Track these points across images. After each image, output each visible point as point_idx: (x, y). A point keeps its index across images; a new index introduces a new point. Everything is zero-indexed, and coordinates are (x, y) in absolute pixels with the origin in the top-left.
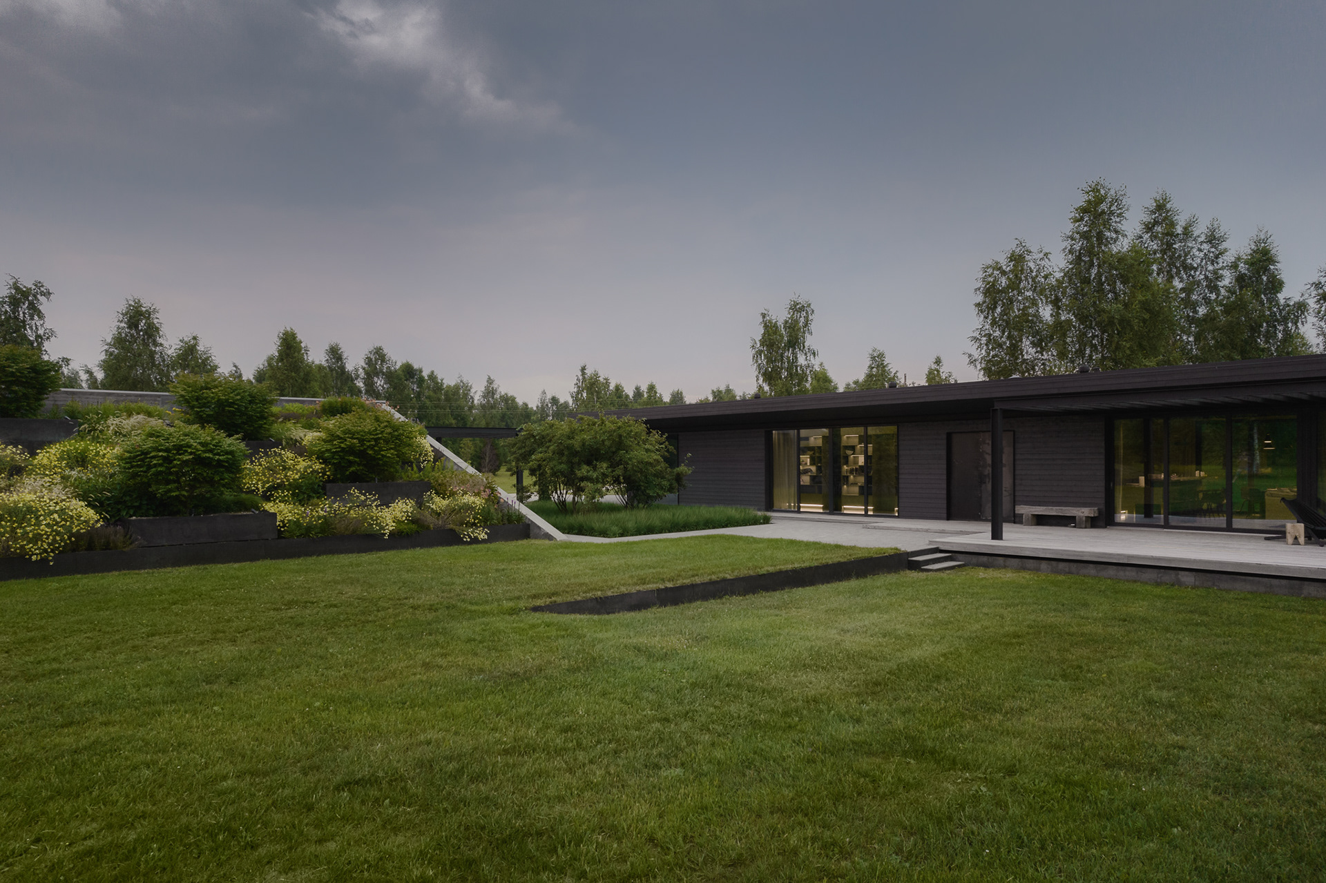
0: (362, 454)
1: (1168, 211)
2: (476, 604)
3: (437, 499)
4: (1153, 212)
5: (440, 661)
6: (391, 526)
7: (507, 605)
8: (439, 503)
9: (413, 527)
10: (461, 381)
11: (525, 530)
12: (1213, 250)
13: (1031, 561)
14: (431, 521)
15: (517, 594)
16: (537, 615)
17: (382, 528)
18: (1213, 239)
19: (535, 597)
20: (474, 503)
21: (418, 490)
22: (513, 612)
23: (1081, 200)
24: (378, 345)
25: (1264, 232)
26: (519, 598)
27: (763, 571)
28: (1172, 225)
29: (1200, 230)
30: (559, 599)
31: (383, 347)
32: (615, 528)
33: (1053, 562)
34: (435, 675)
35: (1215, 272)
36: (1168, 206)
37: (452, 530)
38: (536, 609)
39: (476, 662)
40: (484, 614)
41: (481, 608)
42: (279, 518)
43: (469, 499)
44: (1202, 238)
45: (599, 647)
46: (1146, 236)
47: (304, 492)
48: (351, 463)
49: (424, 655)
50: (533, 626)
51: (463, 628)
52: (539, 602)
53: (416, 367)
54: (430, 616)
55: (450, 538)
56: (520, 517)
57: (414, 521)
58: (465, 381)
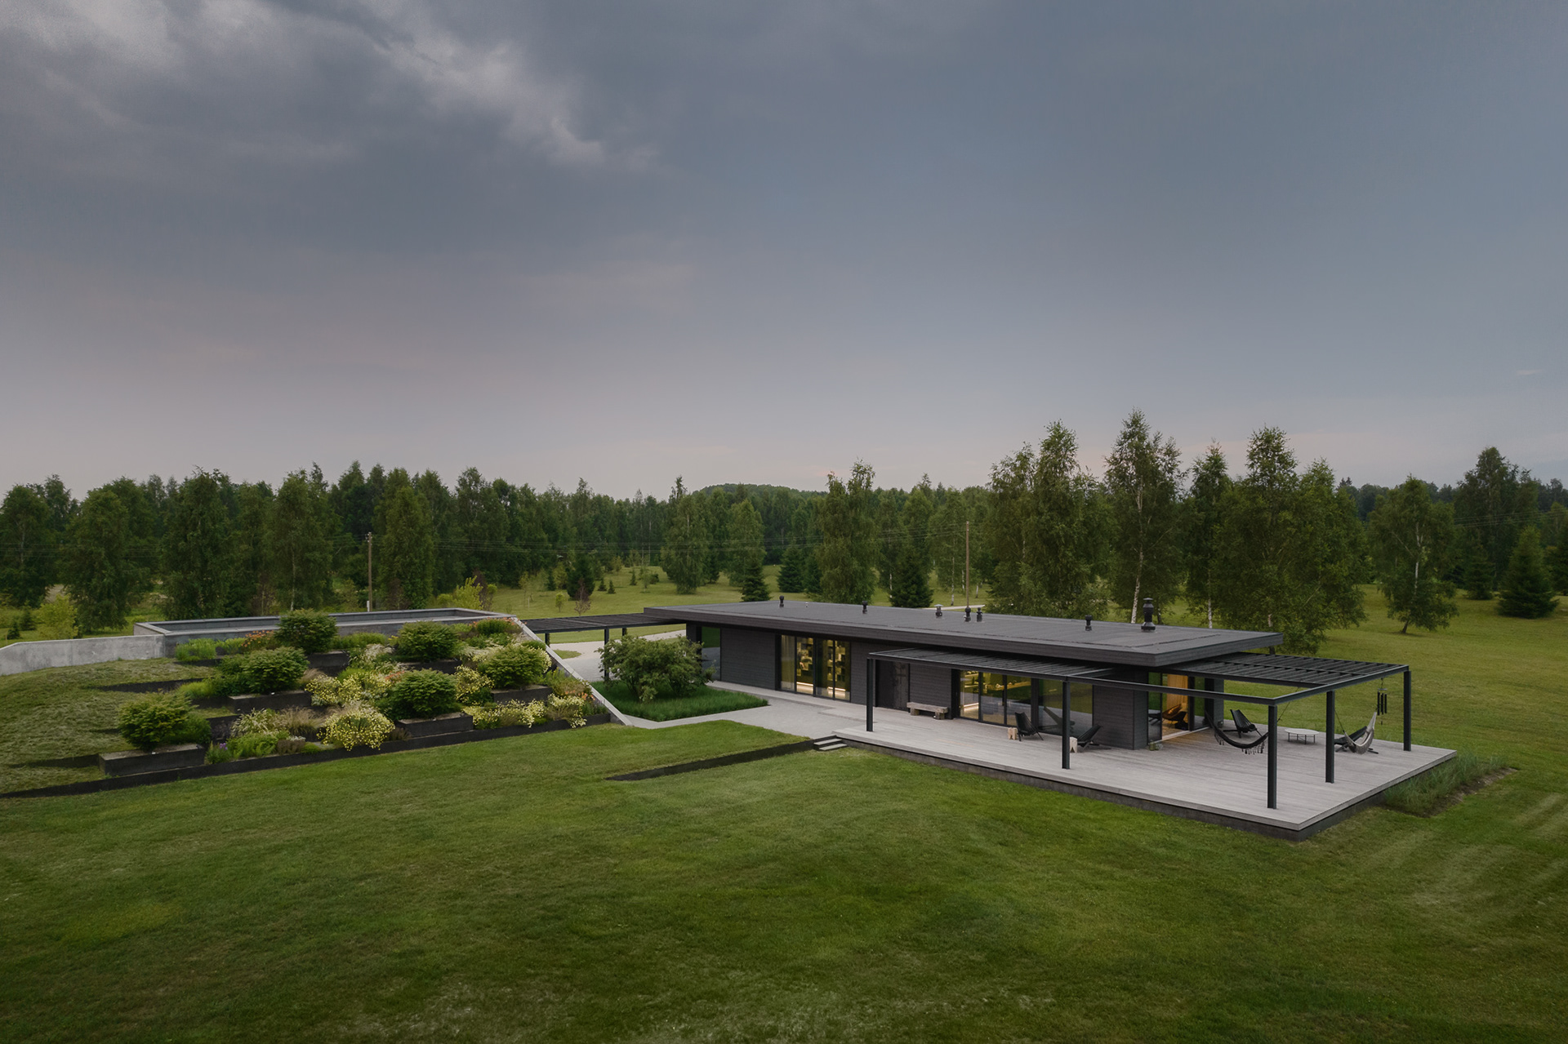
0: (513, 674)
1: (1140, 427)
2: (583, 776)
3: (556, 699)
5: (572, 802)
6: (532, 720)
7: (596, 777)
8: (557, 702)
9: (544, 720)
10: (553, 489)
11: (608, 718)
12: (1171, 461)
13: (875, 746)
14: (553, 715)
15: (600, 770)
16: (608, 782)
17: (528, 722)
19: (608, 772)
20: (578, 702)
21: (543, 695)
22: (598, 780)
24: (471, 466)
26: (601, 773)
27: (721, 756)
28: (1143, 438)
29: (1161, 445)
30: (618, 774)
31: (478, 468)
32: (662, 715)
33: (884, 748)
34: (572, 808)
37: (565, 720)
38: (608, 779)
39: (585, 803)
40: (587, 782)
41: (585, 779)
42: (474, 718)
43: (575, 700)
44: (1164, 452)
45: (630, 797)
47: (481, 698)
48: (507, 680)
49: (566, 801)
50: (606, 788)
51: (579, 789)
52: (610, 776)
53: (509, 483)
54: (565, 782)
55: (564, 725)
56: (605, 709)
57: (546, 716)
58: (557, 488)
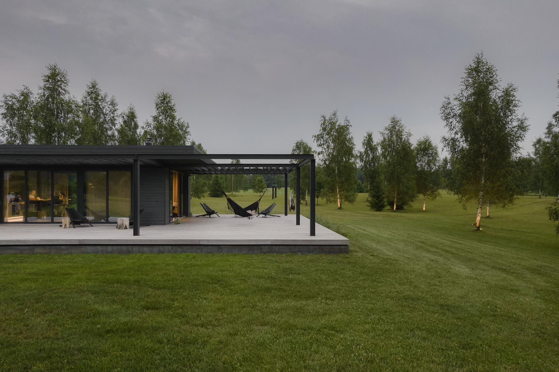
1: (97, 89)
4: (90, 88)
12: (113, 108)
18: (113, 104)
23: (48, 73)
25: (132, 105)
28: (98, 95)
29: (108, 99)
35: (113, 117)
36: (97, 87)
44: (109, 103)
46: (88, 98)
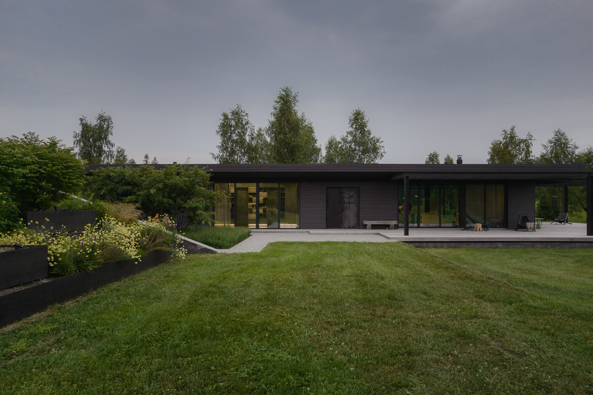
9: (142, 251)
13: (439, 243)
33: (448, 243)
